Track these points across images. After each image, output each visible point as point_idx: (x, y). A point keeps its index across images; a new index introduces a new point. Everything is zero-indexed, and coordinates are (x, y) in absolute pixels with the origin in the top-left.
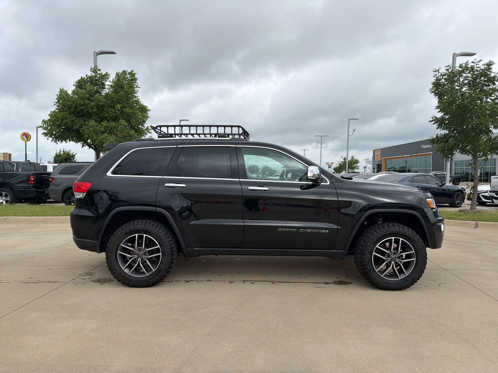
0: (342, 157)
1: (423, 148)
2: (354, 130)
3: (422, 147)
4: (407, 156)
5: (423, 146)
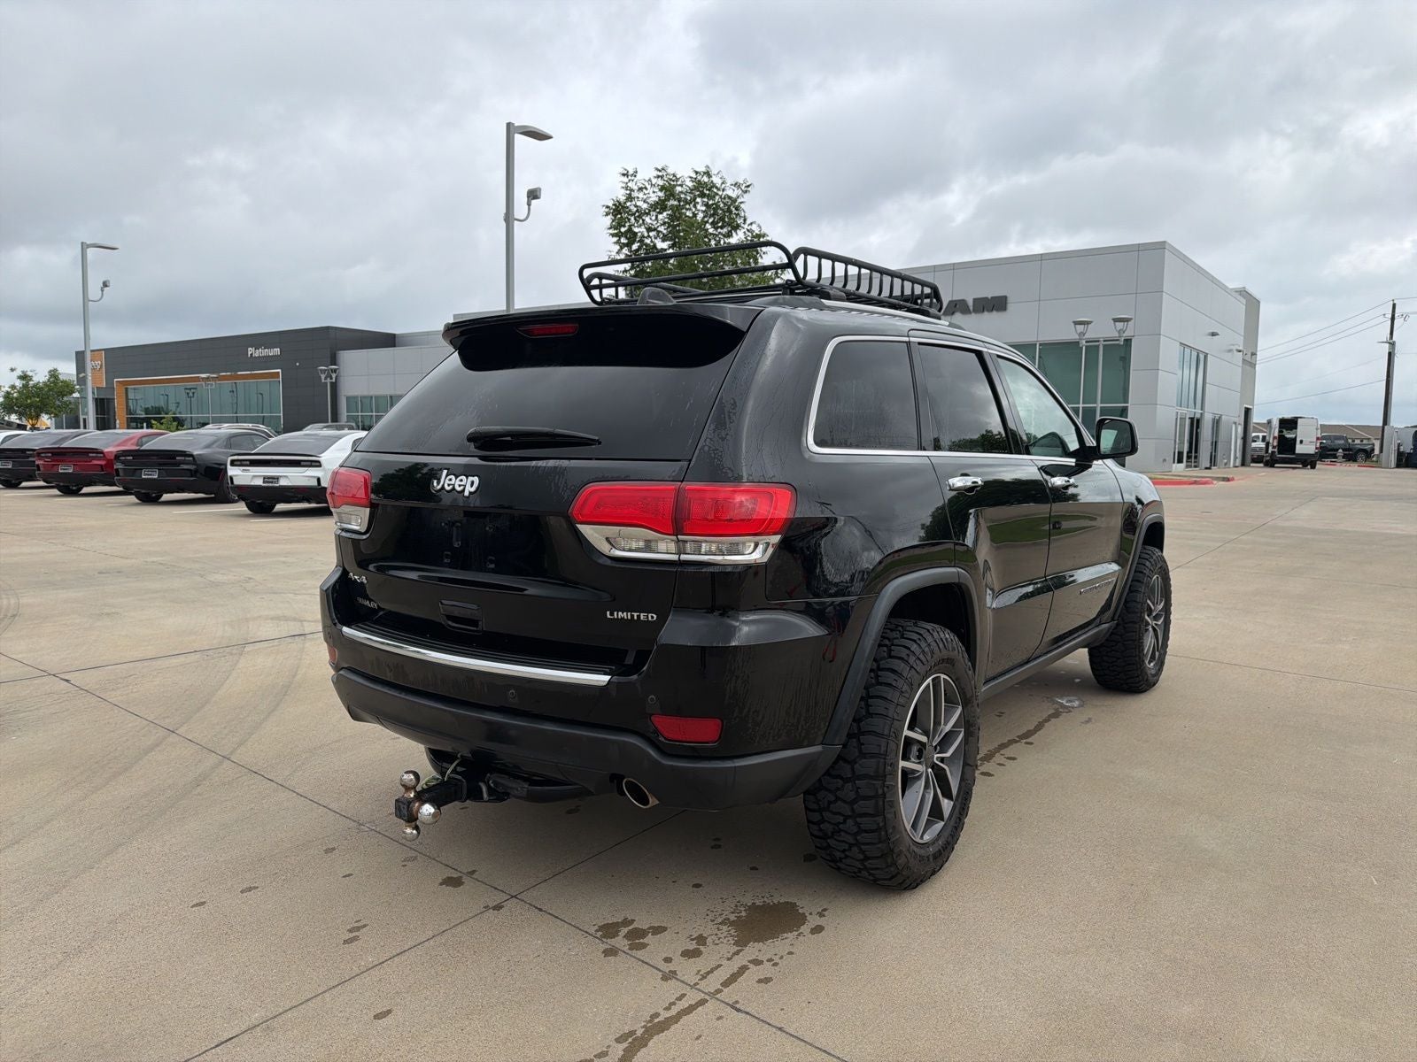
0: (12, 370)
1: (251, 355)
2: (105, 285)
3: (250, 353)
4: (208, 378)
5: (251, 350)
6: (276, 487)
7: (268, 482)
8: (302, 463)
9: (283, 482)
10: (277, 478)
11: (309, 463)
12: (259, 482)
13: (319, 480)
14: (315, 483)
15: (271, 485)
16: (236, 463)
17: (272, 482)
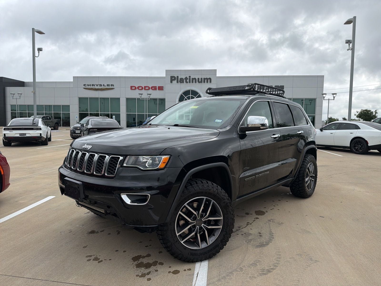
6: (25, 137)
7: (22, 135)
8: (34, 129)
9: (27, 135)
10: (25, 134)
11: (37, 129)
12: (18, 135)
13: (41, 134)
14: (39, 135)
15: (23, 136)
16: (6, 129)
17: (23, 135)
